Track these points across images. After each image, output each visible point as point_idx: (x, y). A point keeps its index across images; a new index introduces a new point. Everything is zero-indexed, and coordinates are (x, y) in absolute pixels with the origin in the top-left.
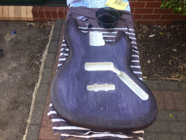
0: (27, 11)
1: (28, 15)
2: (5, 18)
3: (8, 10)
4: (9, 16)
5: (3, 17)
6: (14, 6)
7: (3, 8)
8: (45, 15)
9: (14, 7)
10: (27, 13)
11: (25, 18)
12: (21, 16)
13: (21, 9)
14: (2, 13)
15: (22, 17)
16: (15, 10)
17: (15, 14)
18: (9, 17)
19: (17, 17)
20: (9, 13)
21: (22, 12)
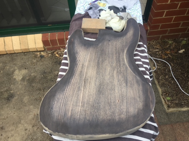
0: (35, 40)
1: (37, 45)
2: (9, 51)
3: (11, 41)
4: (13, 48)
5: (6, 50)
6: (18, 36)
7: (5, 40)
8: (58, 42)
9: (18, 38)
10: (35, 43)
11: (34, 48)
12: (28, 46)
13: (27, 39)
14: (5, 45)
15: (30, 48)
16: (20, 40)
17: (20, 45)
18: (13, 50)
19: (24, 48)
20: (13, 45)
21: (29, 42)
